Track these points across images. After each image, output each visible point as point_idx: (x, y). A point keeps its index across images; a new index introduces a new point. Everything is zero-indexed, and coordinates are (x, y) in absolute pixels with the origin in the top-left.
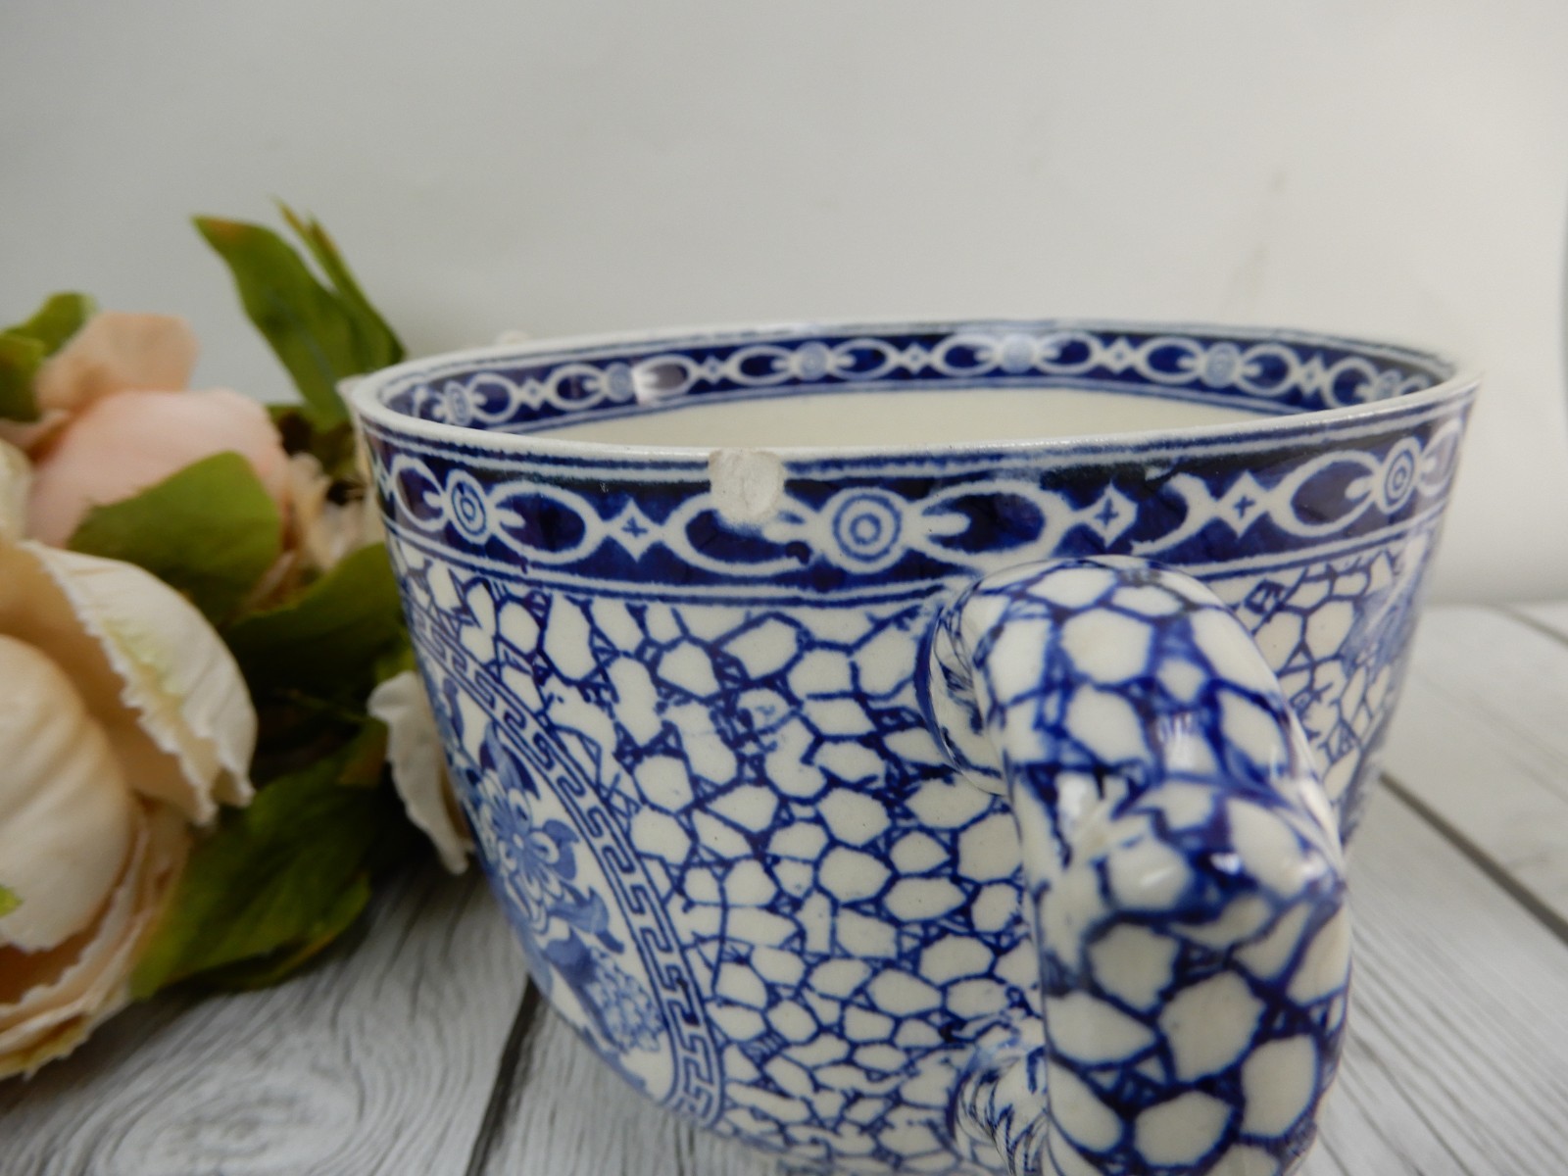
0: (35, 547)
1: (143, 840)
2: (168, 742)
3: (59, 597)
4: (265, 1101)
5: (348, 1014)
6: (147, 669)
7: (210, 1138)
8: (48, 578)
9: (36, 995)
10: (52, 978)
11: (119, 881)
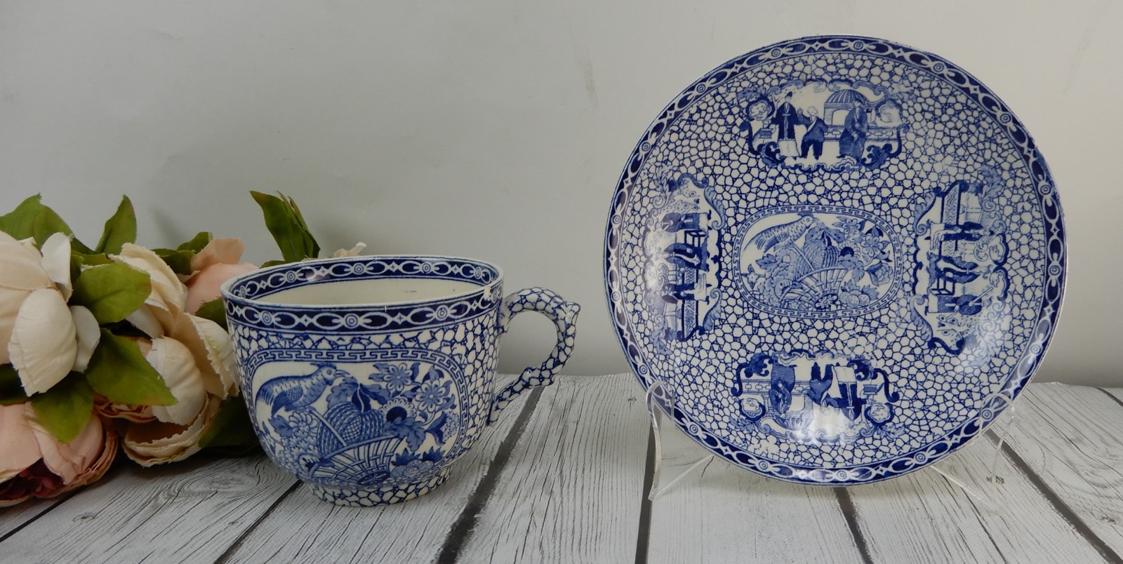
0: (188, 314)
1: (207, 402)
2: (217, 371)
3: (194, 328)
4: (232, 480)
5: (261, 465)
6: (214, 350)
7: (215, 485)
8: (192, 323)
9: (176, 436)
10: (180, 433)
11: (200, 412)
